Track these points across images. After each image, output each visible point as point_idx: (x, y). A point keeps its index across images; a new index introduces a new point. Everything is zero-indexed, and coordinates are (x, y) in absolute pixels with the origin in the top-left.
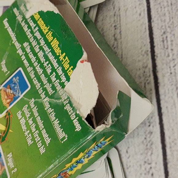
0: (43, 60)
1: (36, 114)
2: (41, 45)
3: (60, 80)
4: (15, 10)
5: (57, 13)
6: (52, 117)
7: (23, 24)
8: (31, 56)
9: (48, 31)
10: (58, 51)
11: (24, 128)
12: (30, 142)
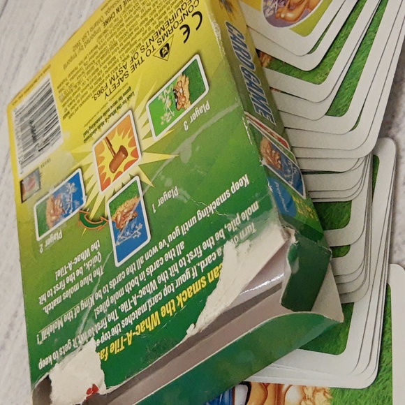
0: (142, 292)
1: (82, 283)
2: (165, 286)
3: (106, 331)
4: (255, 207)
5: (188, 331)
6: (68, 317)
7: (220, 235)
8: (157, 264)
9: (178, 305)
10: (140, 328)
11: (77, 259)
12: (59, 273)
